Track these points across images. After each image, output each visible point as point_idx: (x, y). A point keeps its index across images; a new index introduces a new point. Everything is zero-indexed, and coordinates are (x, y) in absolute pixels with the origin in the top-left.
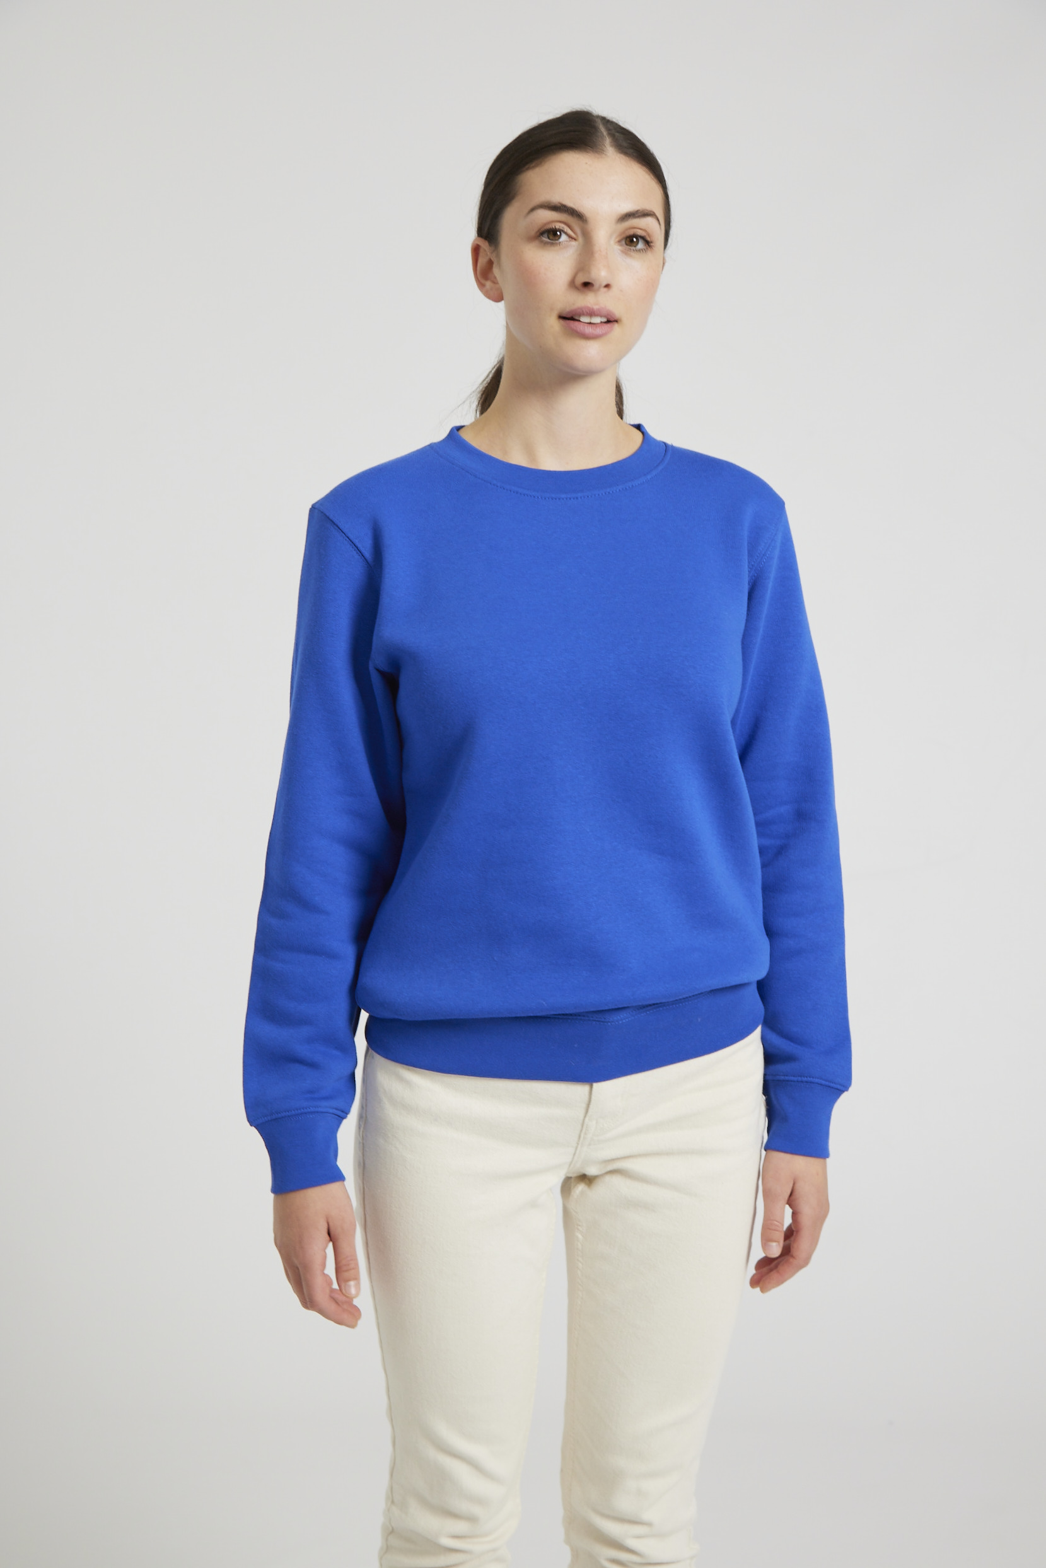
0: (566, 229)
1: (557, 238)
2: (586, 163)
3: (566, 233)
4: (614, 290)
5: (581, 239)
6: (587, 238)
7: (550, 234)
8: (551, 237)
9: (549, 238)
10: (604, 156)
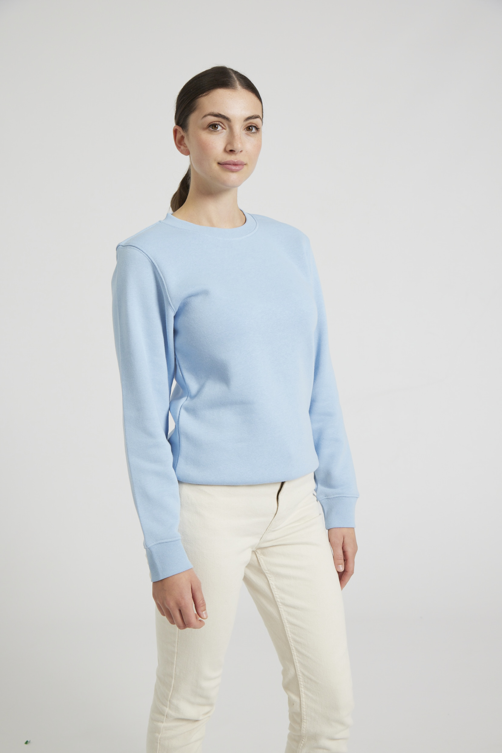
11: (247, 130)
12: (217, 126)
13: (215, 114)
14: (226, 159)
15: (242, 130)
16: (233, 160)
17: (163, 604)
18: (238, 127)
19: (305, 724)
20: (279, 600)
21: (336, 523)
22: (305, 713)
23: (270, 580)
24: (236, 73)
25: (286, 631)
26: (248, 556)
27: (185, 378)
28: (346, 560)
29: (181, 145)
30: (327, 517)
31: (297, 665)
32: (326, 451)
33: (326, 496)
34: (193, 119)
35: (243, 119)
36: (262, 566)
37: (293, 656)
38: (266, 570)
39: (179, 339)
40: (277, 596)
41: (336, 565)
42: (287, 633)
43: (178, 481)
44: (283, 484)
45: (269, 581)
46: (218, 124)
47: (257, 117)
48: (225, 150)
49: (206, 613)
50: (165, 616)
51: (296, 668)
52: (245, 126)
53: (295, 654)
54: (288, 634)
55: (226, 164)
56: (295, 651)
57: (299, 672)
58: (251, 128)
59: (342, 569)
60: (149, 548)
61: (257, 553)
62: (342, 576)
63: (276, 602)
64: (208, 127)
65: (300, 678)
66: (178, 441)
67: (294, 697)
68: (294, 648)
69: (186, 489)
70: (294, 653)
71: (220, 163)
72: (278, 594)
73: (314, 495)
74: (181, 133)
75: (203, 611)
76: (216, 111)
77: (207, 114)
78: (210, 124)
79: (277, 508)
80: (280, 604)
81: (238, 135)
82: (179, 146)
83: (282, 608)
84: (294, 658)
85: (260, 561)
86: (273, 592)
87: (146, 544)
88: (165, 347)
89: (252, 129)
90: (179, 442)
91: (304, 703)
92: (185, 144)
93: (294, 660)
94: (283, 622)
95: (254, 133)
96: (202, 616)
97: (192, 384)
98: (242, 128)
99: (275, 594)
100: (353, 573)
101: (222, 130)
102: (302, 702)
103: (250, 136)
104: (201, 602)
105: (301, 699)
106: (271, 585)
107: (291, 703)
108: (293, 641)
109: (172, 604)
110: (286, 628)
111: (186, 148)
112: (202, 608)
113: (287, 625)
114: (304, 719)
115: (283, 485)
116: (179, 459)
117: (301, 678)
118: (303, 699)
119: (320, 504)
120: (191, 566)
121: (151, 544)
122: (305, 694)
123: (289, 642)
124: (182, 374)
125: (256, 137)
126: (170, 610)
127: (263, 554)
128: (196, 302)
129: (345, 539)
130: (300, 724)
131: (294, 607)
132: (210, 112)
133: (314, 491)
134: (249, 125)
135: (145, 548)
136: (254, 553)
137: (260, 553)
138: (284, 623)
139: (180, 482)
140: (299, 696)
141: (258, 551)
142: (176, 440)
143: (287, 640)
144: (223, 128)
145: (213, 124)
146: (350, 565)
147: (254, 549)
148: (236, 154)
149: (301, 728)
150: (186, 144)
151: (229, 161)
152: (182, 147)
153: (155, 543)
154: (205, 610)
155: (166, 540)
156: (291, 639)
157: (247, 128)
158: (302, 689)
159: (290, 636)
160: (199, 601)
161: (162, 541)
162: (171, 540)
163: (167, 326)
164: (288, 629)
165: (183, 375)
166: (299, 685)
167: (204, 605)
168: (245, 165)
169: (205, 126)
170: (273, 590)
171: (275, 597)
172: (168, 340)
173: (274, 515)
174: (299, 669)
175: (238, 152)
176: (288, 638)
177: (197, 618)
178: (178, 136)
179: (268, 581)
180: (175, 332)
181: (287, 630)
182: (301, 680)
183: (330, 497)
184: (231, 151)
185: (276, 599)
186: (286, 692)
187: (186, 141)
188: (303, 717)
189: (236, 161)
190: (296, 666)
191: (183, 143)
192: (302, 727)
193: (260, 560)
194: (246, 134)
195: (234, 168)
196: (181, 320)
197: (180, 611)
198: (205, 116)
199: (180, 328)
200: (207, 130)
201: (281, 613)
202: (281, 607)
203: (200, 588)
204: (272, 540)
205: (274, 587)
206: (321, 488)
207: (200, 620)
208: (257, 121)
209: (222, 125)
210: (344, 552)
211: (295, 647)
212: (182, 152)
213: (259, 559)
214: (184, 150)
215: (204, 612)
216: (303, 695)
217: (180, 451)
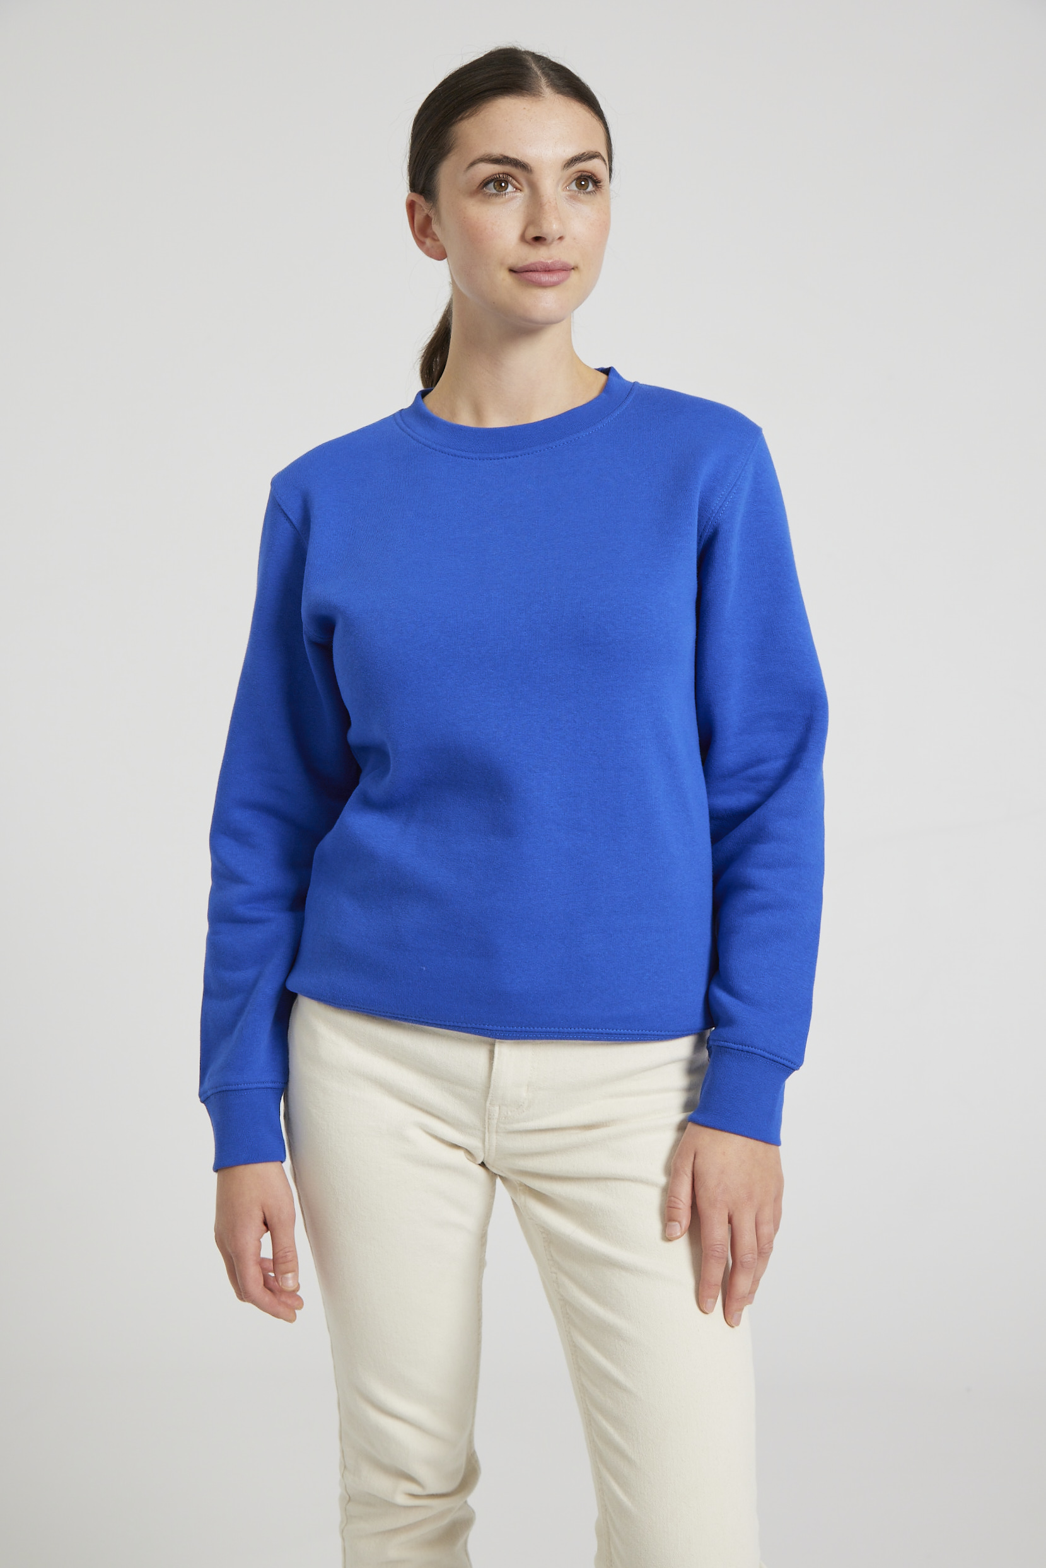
0: (512, 179)
1: (502, 189)
2: (524, 108)
3: (512, 183)
4: (567, 240)
5: (526, 190)
6: (534, 188)
7: (495, 185)
10: (541, 99)
11: (573, 188)
12: (503, 184)
13: (496, 157)
14: (526, 260)
15: (560, 189)
16: (543, 260)
18: (552, 185)
24: (540, 59)
29: (426, 236)
34: (450, 175)
35: (561, 162)
46: (507, 181)
47: (594, 156)
48: (523, 238)
52: (569, 179)
55: (527, 271)
64: (484, 187)
71: (515, 270)
74: (423, 210)
75: (285, 1274)
76: (497, 150)
77: (478, 157)
78: (487, 181)
81: (550, 203)
82: (422, 239)
92: (434, 234)
95: (591, 193)
98: (560, 186)
101: (515, 192)
103: (581, 200)
104: (282, 1253)
111: (438, 243)
125: (593, 204)
132: (483, 154)
134: (579, 176)
144: (516, 188)
145: (495, 180)
148: (548, 246)
150: (436, 232)
151: (534, 264)
152: (428, 242)
157: (574, 181)
160: (278, 1250)
168: (573, 271)
169: (475, 188)
175: (553, 241)
178: (418, 217)
184: (538, 240)
187: (435, 228)
189: (549, 261)
191: (429, 231)
194: (574, 196)
195: (545, 278)
198: (473, 164)
200: (480, 195)
208: (597, 167)
212: (429, 253)
214: (432, 247)
215: (287, 1276)
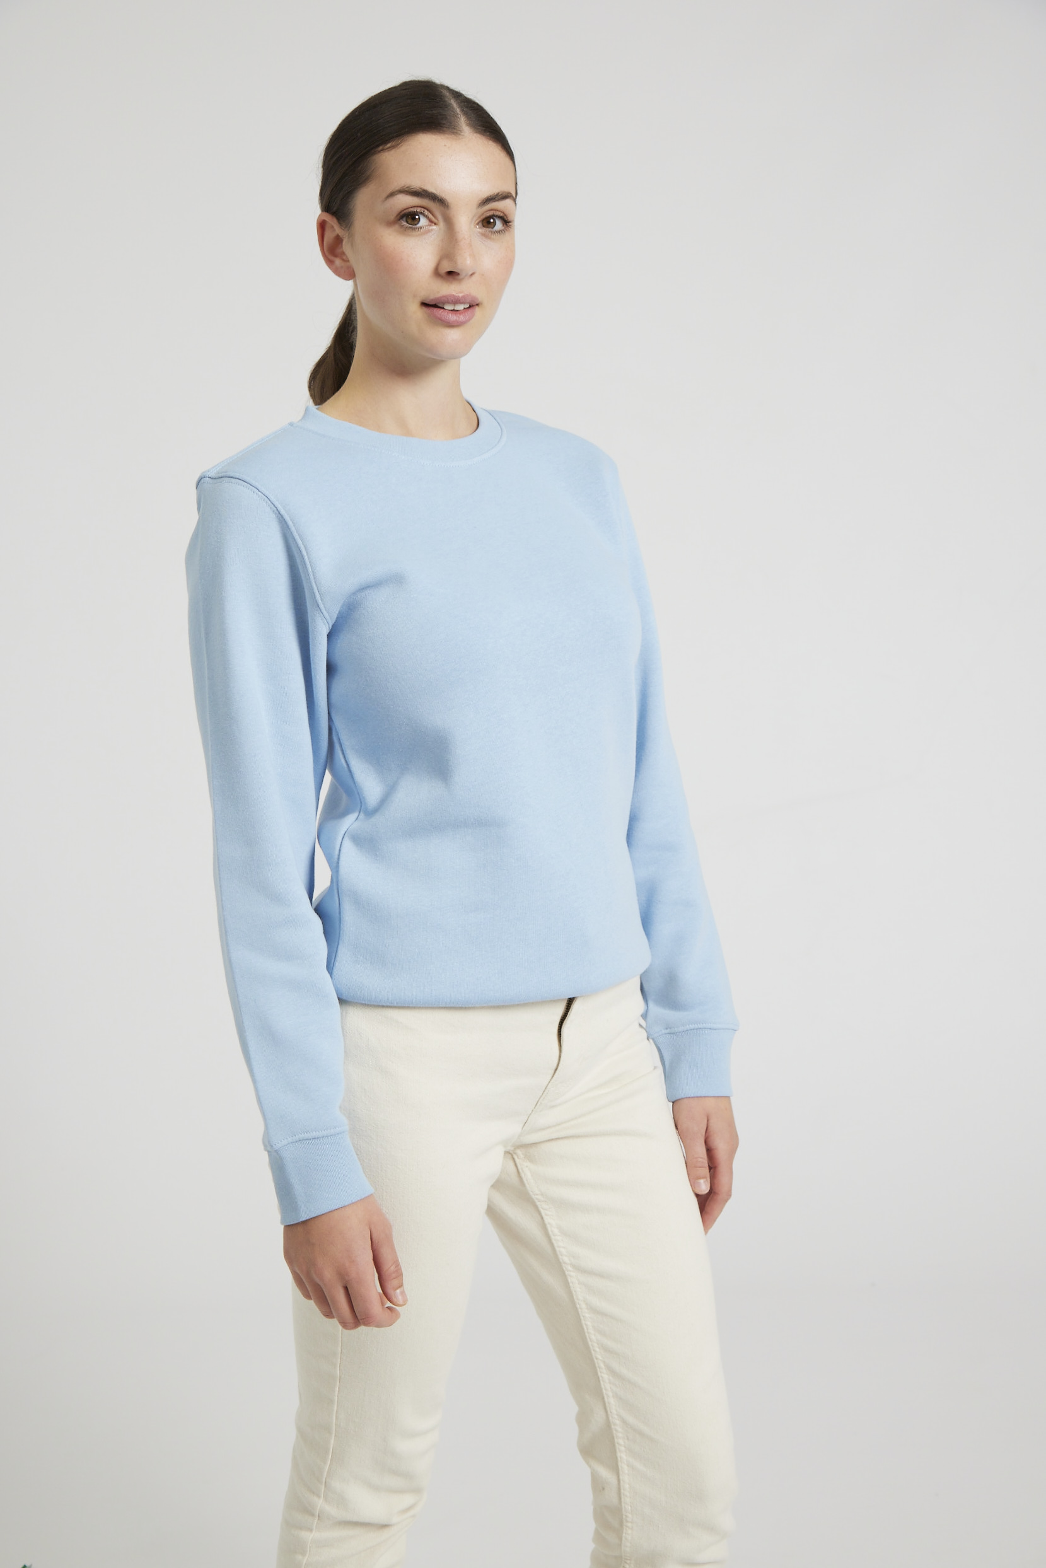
0: (426, 213)
1: (416, 222)
2: (444, 146)
3: (426, 217)
4: (478, 276)
5: (442, 224)
6: (450, 223)
7: (409, 217)
8: (410, 221)
9: (407, 222)
10: (461, 137)
11: (484, 226)
12: (417, 217)
13: (414, 190)
14: (438, 292)
15: (472, 226)
16: (454, 293)
17: (308, 1274)
18: (465, 221)
19: (629, 1531)
20: (566, 1259)
21: (689, 1087)
22: (630, 1508)
23: (546, 1215)
24: (457, 95)
25: (585, 1327)
26: (494, 1163)
27: (352, 772)
28: (713, 1167)
29: (336, 256)
30: (669, 1073)
31: (611, 1401)
32: (664, 928)
33: (667, 1029)
34: (364, 200)
35: (476, 201)
36: (527, 1185)
37: (602, 1382)
38: (537, 1195)
39: (339, 684)
40: (563, 1250)
41: (693, 1180)
42: (586, 1330)
43: (339, 999)
44: (570, 1002)
45: (545, 1218)
46: (421, 213)
47: (505, 196)
48: (436, 272)
49: (403, 1293)
50: (311, 1299)
51: (608, 1409)
52: (480, 217)
53: (606, 1376)
54: (588, 1333)
55: (437, 305)
56: (604, 1371)
57: (616, 1417)
58: (492, 220)
59: (704, 1187)
60: (276, 1151)
61: (518, 1156)
62: (707, 1203)
63: (560, 1263)
64: (399, 220)
65: (616, 1431)
66: (337, 911)
67: (605, 1473)
68: (602, 1365)
69: (357, 1017)
70: (603, 1375)
71: (426, 304)
72: (563, 1246)
73: (640, 1026)
74: (334, 230)
75: (397, 1289)
76: (416, 183)
77: (396, 189)
78: (403, 213)
79: (560, 1057)
80: (570, 1268)
81: (464, 237)
82: (332, 258)
83: (574, 1277)
84: (603, 1386)
85: (523, 1175)
86: (554, 1242)
87: (269, 1142)
88: (307, 704)
89: (495, 223)
90: (340, 913)
91: (627, 1486)
92: (344, 254)
93: (604, 1391)
94: (576, 1308)
95: (499, 232)
96: (395, 1300)
97: (370, 784)
98: (475, 219)
99: (559, 1247)
100: (729, 1195)
101: (430, 225)
102: (622, 1482)
103: (490, 238)
104: (393, 1268)
105: (621, 1477)
106: (548, 1226)
107: (598, 1486)
108: (599, 1348)
109: (328, 1275)
110: (583, 1322)
111: (347, 264)
112: (395, 1283)
113: (587, 1315)
114: (627, 1521)
115: (571, 1004)
116: (339, 951)
117: (620, 1429)
118: (625, 1478)
119: (654, 1046)
120: (369, 1190)
121: (280, 1143)
122: (628, 1466)
123: (593, 1352)
124: (346, 762)
125: (502, 241)
126: (323, 1286)
127: (530, 1158)
128: (377, 603)
129: (712, 1122)
130: (618, 1531)
131: (601, 1275)
132: (402, 185)
133: (641, 1018)
134: (488, 215)
135: (266, 1150)
136: (510, 1156)
137: (522, 1156)
138: (579, 1310)
139: (342, 1001)
140: (616, 1470)
141: (519, 1152)
142: (332, 907)
143: (587, 1347)
144: (431, 221)
145: (410, 212)
146: (722, 1178)
147: (509, 1148)
148: (460, 281)
149: (620, 1539)
150: (347, 255)
151: (446, 296)
152: (338, 262)
153: (290, 1140)
154: (401, 1286)
155: (314, 1134)
156: (595, 1344)
157: (483, 220)
158: (623, 1456)
159: (593, 1337)
160: (388, 1267)
161: (306, 1136)
162: (325, 1133)
163: (311, 656)
164: (589, 1323)
165: (348, 765)
166: (614, 1445)
167: (399, 1274)
168: (478, 307)
169: (392, 217)
170: (552, 1237)
171: (558, 1253)
172: (314, 686)
173: (553, 1071)
174: (614, 1412)
175: (465, 276)
176: (590, 1343)
177: (383, 1304)
178: (329, 236)
179: (542, 1218)
180: (331, 669)
181: (586, 1325)
182: (620, 1435)
183: (676, 1030)
184: (451, 274)
185: (560, 1257)
186: (588, 1463)
187: (346, 248)
188: (624, 1517)
189: (461, 294)
190: (609, 1403)
191: (339, 251)
192: (624, 1539)
193: (523, 1171)
194: (483, 235)
196: (342, 641)
197: (346, 1289)
198: (392, 195)
199: (338, 659)
200: (397, 227)
201: (572, 1289)
202: (572, 1274)
203: (389, 1238)
204: (549, 1127)
205: (556, 1231)
206: (655, 1010)
207: (389, 1308)
208: (504, 205)
209: (430, 216)
210: (710, 1151)
211: (604, 1362)
212: (337, 271)
213: (520, 1171)
214: (341, 267)
215: (398, 1291)
216: (624, 1468)
217: (341, 932)
